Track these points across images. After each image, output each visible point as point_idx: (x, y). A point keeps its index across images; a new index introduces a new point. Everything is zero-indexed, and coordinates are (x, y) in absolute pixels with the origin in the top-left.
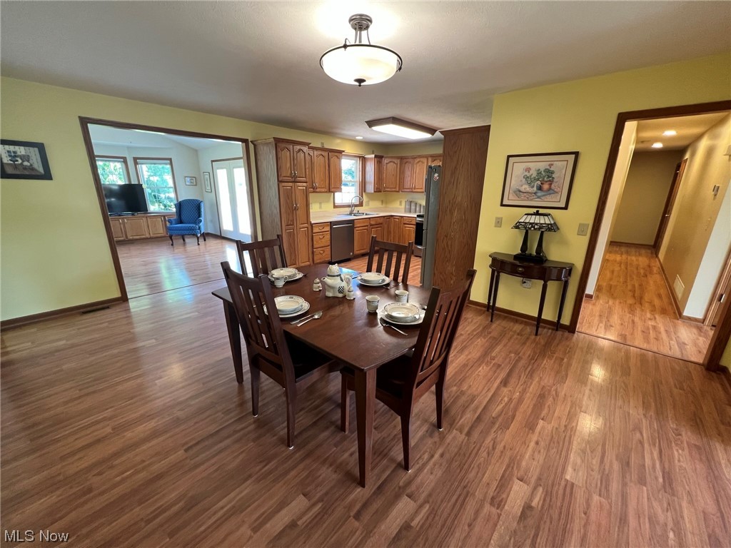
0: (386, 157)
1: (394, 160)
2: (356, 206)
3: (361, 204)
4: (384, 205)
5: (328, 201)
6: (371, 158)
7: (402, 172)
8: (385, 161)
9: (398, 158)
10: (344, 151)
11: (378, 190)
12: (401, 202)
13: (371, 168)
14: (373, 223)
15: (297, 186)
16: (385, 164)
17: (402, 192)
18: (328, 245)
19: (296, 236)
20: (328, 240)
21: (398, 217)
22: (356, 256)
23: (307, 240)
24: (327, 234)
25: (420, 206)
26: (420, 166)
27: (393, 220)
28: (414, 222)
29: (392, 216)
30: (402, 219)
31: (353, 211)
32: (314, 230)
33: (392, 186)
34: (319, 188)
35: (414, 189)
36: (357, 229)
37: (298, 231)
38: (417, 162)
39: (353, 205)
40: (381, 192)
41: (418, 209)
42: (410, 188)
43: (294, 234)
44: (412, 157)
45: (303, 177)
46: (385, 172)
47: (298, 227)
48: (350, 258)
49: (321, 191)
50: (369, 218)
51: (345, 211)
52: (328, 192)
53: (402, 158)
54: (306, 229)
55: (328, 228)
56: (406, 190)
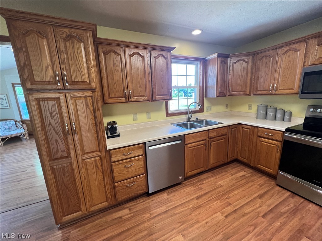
1: (243, 58)
3: (201, 110)
4: (229, 109)
5: (158, 110)
6: (212, 60)
7: (255, 71)
8: (231, 61)
9: (249, 55)
10: (173, 48)
11: (221, 94)
12: (250, 107)
13: (213, 72)
14: (212, 135)
15: (72, 96)
16: (231, 64)
17: (255, 94)
18: (140, 174)
19: (78, 171)
20: (141, 168)
21: (250, 127)
22: (186, 178)
23: (100, 174)
24: (137, 160)
25: (284, 112)
26: (289, 56)
27: (241, 129)
28: (279, 137)
29: (239, 124)
30: (256, 129)
31: (190, 119)
32: (113, 158)
33: (240, 89)
34: (134, 96)
35: (276, 91)
36: (188, 145)
37: (81, 163)
38: (283, 52)
39: (189, 112)
40: (226, 96)
41: (279, 115)
42: (267, 90)
43: (73, 170)
44: (275, 47)
45: (84, 82)
46: (231, 73)
47: (80, 159)
48: (182, 182)
49: (139, 100)
50: (208, 130)
51: (181, 119)
52: (150, 101)
53: (257, 53)
54: (97, 158)
55: (141, 152)
56: (260, 92)
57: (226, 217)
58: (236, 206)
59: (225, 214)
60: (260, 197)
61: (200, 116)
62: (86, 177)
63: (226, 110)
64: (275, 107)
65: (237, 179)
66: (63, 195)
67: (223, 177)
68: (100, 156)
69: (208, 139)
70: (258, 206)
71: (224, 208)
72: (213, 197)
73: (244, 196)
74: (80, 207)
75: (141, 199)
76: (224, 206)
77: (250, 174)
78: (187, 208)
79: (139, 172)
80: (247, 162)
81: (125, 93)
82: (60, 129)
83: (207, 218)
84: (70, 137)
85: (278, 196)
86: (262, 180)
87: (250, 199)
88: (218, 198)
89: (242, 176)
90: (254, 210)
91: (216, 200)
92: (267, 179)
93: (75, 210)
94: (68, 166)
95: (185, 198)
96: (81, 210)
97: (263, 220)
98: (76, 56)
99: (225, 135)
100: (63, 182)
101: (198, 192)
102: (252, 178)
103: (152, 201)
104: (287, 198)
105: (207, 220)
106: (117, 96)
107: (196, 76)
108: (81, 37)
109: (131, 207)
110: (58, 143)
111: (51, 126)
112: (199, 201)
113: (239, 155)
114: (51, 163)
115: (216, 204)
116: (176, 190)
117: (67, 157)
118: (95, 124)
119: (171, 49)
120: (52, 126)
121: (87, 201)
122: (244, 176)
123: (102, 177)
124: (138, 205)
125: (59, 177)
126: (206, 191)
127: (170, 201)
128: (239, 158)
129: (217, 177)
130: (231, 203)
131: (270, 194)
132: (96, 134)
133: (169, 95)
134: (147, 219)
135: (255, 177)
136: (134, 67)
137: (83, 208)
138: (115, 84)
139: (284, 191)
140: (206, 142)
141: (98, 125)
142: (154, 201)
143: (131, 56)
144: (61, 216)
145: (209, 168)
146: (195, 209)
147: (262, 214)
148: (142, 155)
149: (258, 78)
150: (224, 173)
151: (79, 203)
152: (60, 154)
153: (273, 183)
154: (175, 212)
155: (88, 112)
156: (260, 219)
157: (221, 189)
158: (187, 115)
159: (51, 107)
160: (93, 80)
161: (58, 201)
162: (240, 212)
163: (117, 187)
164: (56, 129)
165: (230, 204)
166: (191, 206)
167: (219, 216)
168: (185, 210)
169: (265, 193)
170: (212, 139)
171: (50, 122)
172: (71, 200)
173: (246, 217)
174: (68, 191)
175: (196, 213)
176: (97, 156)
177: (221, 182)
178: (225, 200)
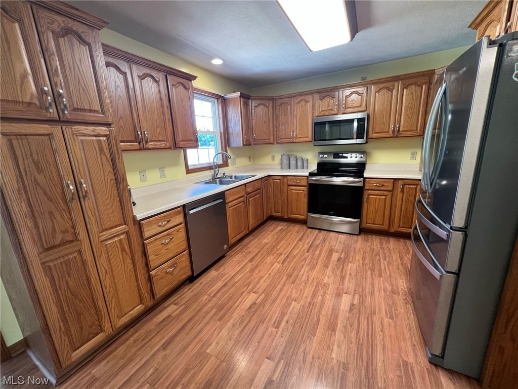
0: (255, 99)
1: (263, 102)
2: (220, 166)
3: (225, 164)
4: (252, 162)
6: (234, 99)
7: (276, 117)
8: (253, 104)
9: (268, 99)
10: (195, 77)
11: (247, 144)
12: (273, 157)
14: (249, 190)
15: (74, 132)
16: (253, 108)
17: (278, 143)
18: (182, 250)
19: (93, 264)
20: (183, 241)
21: (280, 177)
22: (231, 247)
23: (129, 261)
24: (177, 231)
25: (303, 160)
26: (302, 106)
27: (271, 181)
28: (304, 183)
29: (269, 176)
30: (285, 179)
31: (217, 175)
32: (145, 233)
33: (265, 138)
34: (151, 141)
35: (296, 139)
36: (229, 204)
37: (99, 248)
38: (298, 102)
39: (215, 166)
40: (251, 145)
41: (299, 164)
42: (289, 138)
43: (84, 262)
44: (290, 96)
45: (93, 110)
46: (253, 118)
47: (95, 241)
48: (225, 254)
49: (158, 147)
50: (245, 184)
51: (205, 176)
52: (173, 148)
53: (275, 99)
54: (122, 237)
55: (180, 219)
56: (283, 141)
57: (283, 263)
58: (286, 252)
59: (281, 262)
60: (300, 240)
61: (228, 171)
62: (107, 271)
63: (250, 163)
64: (296, 155)
65: (277, 234)
66: (70, 312)
67: (265, 236)
68: (127, 233)
69: (245, 196)
70: (301, 246)
71: (278, 258)
72: (264, 254)
73: (289, 244)
74: (100, 325)
75: (185, 288)
76: (277, 257)
77: (286, 227)
78: (245, 272)
79: (180, 249)
80: (281, 215)
81: (138, 134)
82: (55, 192)
83: (268, 271)
84: (75, 205)
85: (311, 236)
86: (297, 227)
87: (294, 244)
88: (269, 254)
89: (280, 230)
90: (300, 251)
91: (269, 256)
92: (300, 226)
93: (92, 334)
94: (75, 257)
95: (238, 266)
96: (102, 331)
97: (308, 254)
98: (78, 66)
99: (259, 189)
100: (68, 287)
101: (248, 256)
102: (289, 229)
103: (201, 284)
104: (317, 234)
105: (269, 273)
106: (125, 139)
107: (214, 117)
108: (85, 36)
109: (176, 302)
110: (55, 218)
111: (38, 187)
112: (253, 263)
113: (273, 211)
114: (42, 256)
115: (270, 259)
116: (223, 264)
117: (72, 241)
118: (115, 181)
119: (191, 78)
120: (40, 186)
121: (113, 310)
122: (282, 229)
123: (132, 265)
124: (184, 296)
125: (61, 279)
126: (256, 252)
127: (223, 275)
128: (272, 214)
129: (259, 237)
130: (282, 252)
131: (306, 235)
132: (118, 198)
133: (194, 141)
134: (207, 301)
135: (291, 228)
136: (147, 96)
137: (107, 326)
138: (120, 119)
139: (314, 230)
140: (244, 199)
141: (120, 182)
142: (204, 283)
143: (142, 78)
144: (68, 351)
145: (250, 230)
146: (252, 270)
147: (306, 251)
148: (181, 224)
149: (279, 125)
150: (263, 233)
151: (99, 320)
152: (59, 238)
153: (305, 227)
154: (236, 281)
155: (103, 160)
156: (306, 254)
157: (268, 246)
158: (213, 170)
159: (37, 151)
160: (109, 110)
161: (62, 326)
162: (291, 256)
163: (155, 276)
164: (48, 191)
165: (281, 254)
166: (248, 269)
167: (277, 266)
168: (244, 275)
169: (303, 236)
170: (249, 195)
171: (36, 181)
172: (84, 317)
173: (297, 257)
174: (77, 301)
175: (257, 271)
176: (122, 234)
177: (265, 241)
178: (276, 253)
